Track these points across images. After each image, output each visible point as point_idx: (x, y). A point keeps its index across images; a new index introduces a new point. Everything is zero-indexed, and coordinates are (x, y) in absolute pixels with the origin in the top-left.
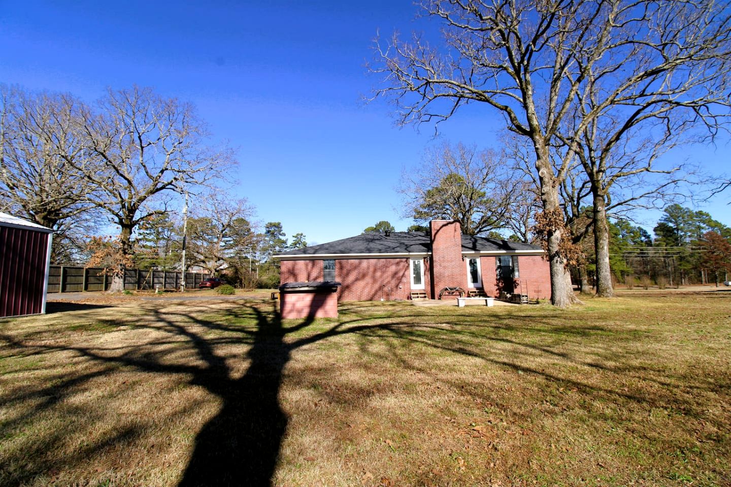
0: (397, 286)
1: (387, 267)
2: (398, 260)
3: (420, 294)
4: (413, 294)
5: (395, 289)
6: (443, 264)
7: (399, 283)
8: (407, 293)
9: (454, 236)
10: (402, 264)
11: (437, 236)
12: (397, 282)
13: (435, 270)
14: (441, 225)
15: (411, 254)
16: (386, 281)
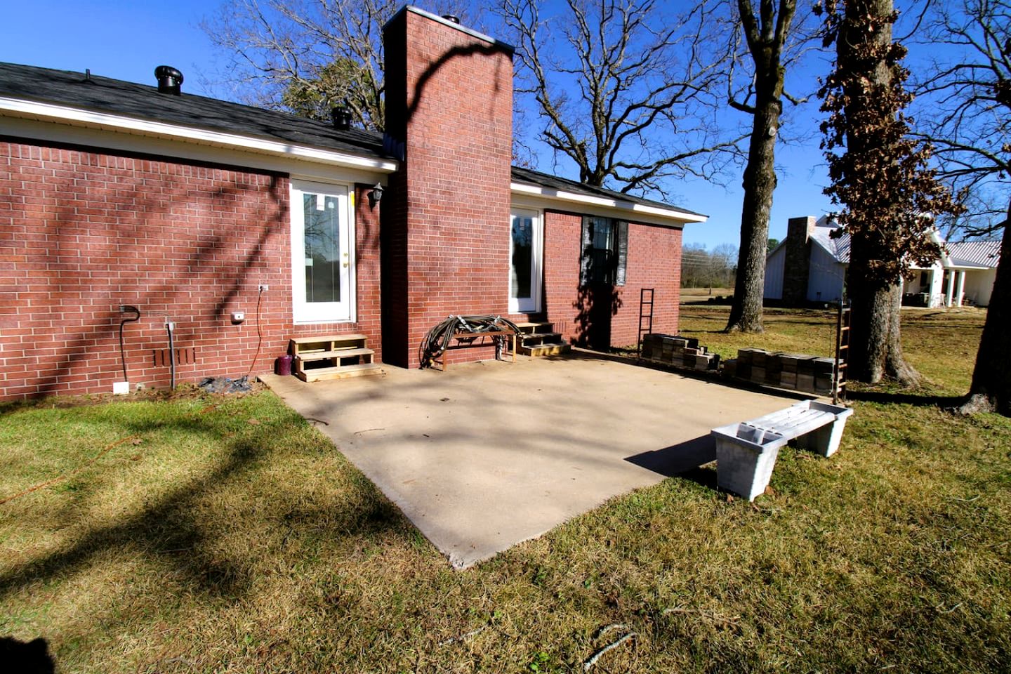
0: (218, 311)
1: (150, 206)
2: (223, 177)
3: (340, 344)
4: (305, 347)
5: (204, 325)
6: (448, 222)
7: (230, 295)
8: (273, 346)
9: (491, 112)
10: (249, 203)
11: (428, 90)
12: (216, 290)
13: (416, 243)
14: (447, 47)
15: (300, 151)
16: (145, 287)
